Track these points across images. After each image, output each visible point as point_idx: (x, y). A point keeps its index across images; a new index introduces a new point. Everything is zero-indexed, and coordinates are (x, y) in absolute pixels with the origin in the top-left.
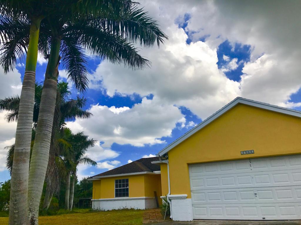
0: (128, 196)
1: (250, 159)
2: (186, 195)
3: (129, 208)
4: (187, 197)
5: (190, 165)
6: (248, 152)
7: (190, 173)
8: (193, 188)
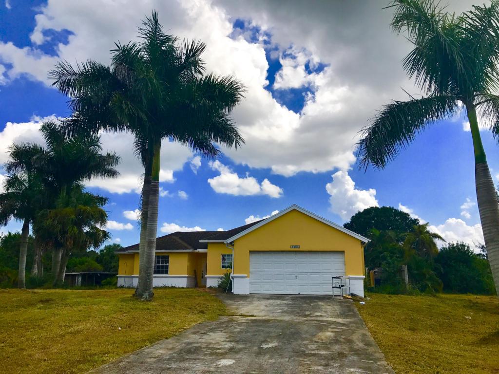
0: (168, 274)
1: (296, 252)
2: (246, 275)
3: (170, 286)
4: (247, 277)
5: (251, 252)
6: (295, 247)
7: (251, 259)
8: (251, 270)
